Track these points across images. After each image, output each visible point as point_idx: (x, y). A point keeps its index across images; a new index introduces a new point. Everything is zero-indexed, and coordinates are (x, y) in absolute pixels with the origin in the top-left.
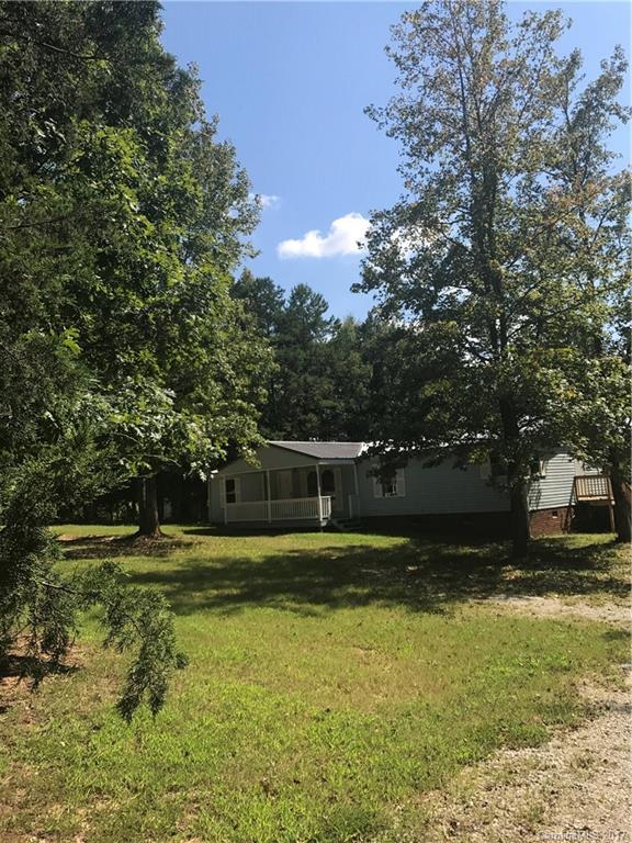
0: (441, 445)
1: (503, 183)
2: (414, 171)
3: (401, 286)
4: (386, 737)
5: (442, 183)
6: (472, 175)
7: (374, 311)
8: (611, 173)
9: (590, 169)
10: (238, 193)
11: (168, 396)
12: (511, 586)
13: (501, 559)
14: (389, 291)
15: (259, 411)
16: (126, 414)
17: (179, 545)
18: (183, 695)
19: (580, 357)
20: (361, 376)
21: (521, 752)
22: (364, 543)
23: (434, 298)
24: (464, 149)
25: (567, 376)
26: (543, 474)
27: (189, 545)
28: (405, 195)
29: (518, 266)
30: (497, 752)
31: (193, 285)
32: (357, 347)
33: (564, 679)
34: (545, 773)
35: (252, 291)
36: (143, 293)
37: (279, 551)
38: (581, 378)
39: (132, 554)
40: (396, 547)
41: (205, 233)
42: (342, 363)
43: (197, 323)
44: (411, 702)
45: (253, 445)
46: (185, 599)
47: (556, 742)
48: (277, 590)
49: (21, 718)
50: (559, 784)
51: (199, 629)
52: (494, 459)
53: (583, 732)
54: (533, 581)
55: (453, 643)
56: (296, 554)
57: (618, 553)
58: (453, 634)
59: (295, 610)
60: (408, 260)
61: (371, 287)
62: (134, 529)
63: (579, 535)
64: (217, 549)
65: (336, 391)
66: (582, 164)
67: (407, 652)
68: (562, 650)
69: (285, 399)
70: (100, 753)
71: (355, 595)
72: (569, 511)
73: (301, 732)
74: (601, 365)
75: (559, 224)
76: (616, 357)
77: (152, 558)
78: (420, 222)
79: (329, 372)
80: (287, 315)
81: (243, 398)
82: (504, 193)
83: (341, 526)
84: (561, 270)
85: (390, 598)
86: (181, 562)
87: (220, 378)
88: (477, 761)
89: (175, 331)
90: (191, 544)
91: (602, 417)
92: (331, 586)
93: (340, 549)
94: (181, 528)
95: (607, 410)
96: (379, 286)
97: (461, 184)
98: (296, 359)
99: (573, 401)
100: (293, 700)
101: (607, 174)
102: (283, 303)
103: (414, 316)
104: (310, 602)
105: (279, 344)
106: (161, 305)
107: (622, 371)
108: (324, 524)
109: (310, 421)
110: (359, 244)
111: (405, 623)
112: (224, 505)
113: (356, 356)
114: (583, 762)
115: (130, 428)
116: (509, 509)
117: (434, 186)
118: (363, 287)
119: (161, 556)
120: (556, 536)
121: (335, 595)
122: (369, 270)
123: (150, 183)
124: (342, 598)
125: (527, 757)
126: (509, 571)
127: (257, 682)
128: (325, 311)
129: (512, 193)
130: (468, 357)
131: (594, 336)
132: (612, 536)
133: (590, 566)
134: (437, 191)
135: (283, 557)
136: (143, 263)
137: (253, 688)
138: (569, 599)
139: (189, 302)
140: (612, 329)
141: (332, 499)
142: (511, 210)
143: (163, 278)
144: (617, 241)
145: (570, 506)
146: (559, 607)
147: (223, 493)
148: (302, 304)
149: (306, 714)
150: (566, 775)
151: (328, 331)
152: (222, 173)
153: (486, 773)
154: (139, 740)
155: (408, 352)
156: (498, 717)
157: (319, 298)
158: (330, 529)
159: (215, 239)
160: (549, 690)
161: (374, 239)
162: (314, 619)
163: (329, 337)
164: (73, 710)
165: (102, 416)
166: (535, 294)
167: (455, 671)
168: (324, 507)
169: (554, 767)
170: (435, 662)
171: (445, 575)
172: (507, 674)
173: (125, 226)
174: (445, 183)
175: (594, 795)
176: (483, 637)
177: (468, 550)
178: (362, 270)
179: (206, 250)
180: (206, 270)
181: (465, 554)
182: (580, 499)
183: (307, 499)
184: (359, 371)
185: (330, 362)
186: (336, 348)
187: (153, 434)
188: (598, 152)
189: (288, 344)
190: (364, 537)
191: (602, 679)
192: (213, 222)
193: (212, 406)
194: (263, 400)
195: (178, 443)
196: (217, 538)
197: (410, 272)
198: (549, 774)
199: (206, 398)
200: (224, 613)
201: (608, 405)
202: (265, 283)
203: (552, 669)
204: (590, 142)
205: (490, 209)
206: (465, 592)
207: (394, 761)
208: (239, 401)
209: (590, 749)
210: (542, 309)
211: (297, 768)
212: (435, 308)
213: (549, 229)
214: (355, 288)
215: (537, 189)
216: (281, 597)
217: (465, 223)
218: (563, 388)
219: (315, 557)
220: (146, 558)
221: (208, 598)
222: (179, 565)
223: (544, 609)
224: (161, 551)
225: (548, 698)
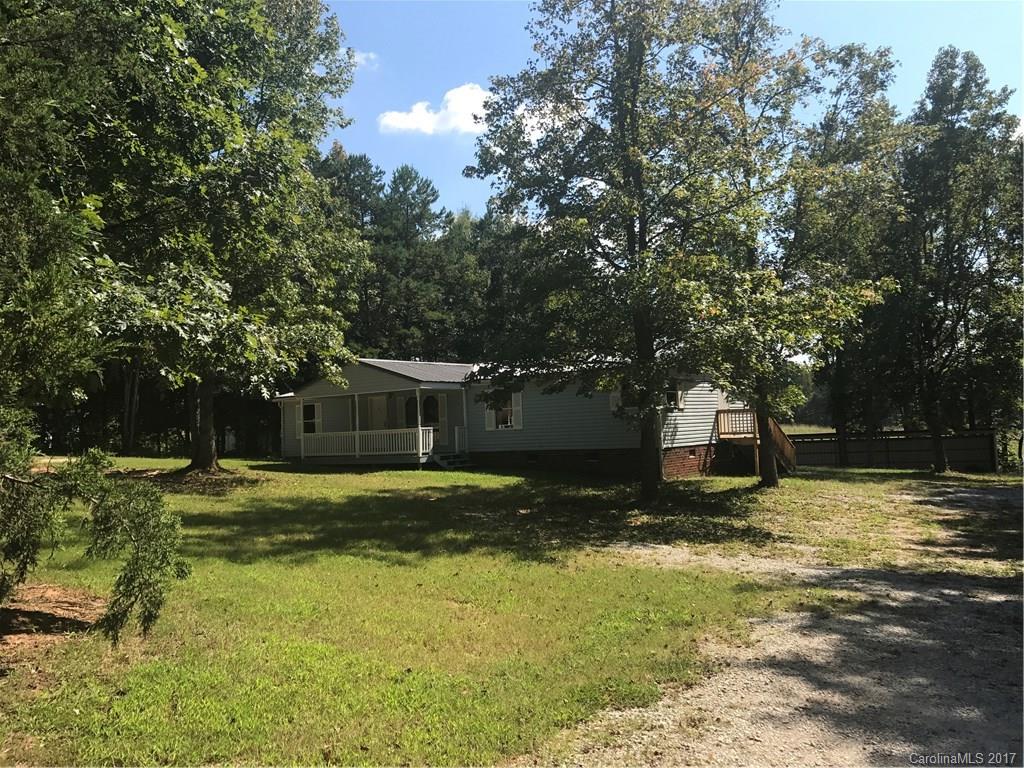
0: (566, 369)
1: (652, 54)
2: (545, 32)
3: (524, 173)
4: (474, 699)
5: (579, 49)
6: (616, 42)
7: (491, 201)
8: (777, 52)
9: (753, 46)
10: (327, 45)
11: (220, 288)
12: (635, 533)
13: (628, 502)
14: (510, 178)
15: (346, 320)
16: (166, 310)
17: (241, 482)
18: (234, 654)
19: (728, 269)
20: (476, 284)
21: (627, 713)
22: (470, 483)
23: (563, 190)
24: (607, 9)
25: (711, 290)
26: (681, 406)
27: (254, 482)
28: (534, 60)
29: (662, 156)
30: (600, 713)
31: (259, 153)
32: (473, 248)
33: (684, 635)
34: (651, 733)
35: (343, 171)
36: (192, 159)
37: (366, 490)
38: (729, 294)
39: (180, 492)
40: (507, 487)
41: (283, 92)
42: (453, 267)
43: (262, 203)
44: (506, 660)
45: (337, 360)
46: (246, 545)
47: (667, 701)
48: (359, 535)
49: (25, 682)
50: (665, 744)
51: (260, 579)
52: (626, 386)
53: (698, 690)
54: (661, 528)
55: (562, 595)
56: (387, 495)
57: (760, 498)
58: (563, 586)
59: (382, 559)
60: (534, 141)
61: (488, 172)
62: (185, 463)
63: (718, 478)
64: (286, 487)
65: (446, 301)
66: (745, 39)
67: (508, 605)
68: (684, 602)
69: (383, 309)
70: (125, 721)
71: (454, 541)
72: (709, 450)
73: (374, 695)
74: (752, 280)
75: (714, 109)
76: (771, 272)
77: (206, 497)
78: (550, 95)
79: (437, 277)
80: (387, 203)
81: (326, 302)
82: (653, 67)
83: (444, 463)
84: (712, 164)
85: (495, 544)
86: (242, 501)
87: (299, 277)
88: (577, 722)
89: (235, 210)
90: (257, 481)
91: (749, 340)
92: (426, 531)
93: (441, 489)
94: (245, 463)
95: (755, 332)
96: (498, 171)
97: (602, 52)
98: (397, 259)
99: (717, 320)
100: (369, 660)
101: (773, 54)
102: (382, 188)
103: (539, 211)
104: (401, 549)
105: (377, 239)
106: (218, 175)
107: (775, 287)
108: (423, 460)
109: (412, 336)
110: (475, 117)
111: (510, 572)
112: (302, 435)
113: (471, 259)
114: (693, 721)
115: (169, 327)
116: (639, 446)
117: (569, 51)
118: (479, 172)
119: (218, 494)
120: (693, 479)
121: (431, 541)
122: (486, 151)
123: (205, 18)
124: (439, 545)
125: (633, 717)
126: (636, 516)
127: (325, 640)
128: (433, 201)
129: (662, 68)
130: (600, 263)
131: (747, 246)
132: (755, 480)
133: (727, 512)
134: (574, 59)
135: (371, 497)
136: (192, 120)
137: (320, 646)
138: (700, 548)
139: (252, 173)
140: (769, 238)
141: (434, 431)
142: (659, 88)
143: (218, 140)
144: (780, 135)
145: (710, 444)
146: (688, 556)
147: (300, 421)
148: (406, 190)
149: (383, 675)
150: (673, 736)
151: (438, 226)
152: (308, 17)
153: (585, 736)
154: (174, 707)
155: (529, 254)
156: (606, 676)
157: (427, 184)
158: (430, 466)
159: (295, 101)
160: (666, 646)
161: (494, 112)
162: (403, 568)
163: (438, 234)
164: (92, 673)
165: (134, 311)
166: (681, 192)
167: (562, 626)
168: (424, 440)
169: (661, 726)
170: (540, 616)
171: (562, 520)
172: (622, 630)
173: (168, 69)
174: (583, 49)
175: (701, 756)
176: (597, 588)
177: (591, 492)
178: (478, 148)
179: (283, 114)
180: (277, 134)
181: (587, 497)
182: (722, 436)
183: (406, 430)
184: (473, 277)
185: (438, 264)
186: (447, 248)
187: (200, 337)
188: (764, 25)
189: (387, 239)
190: (471, 475)
191: (726, 634)
192: (294, 80)
193: (288, 313)
194: (354, 307)
195: (234, 349)
196: (290, 474)
197: (536, 156)
198: (654, 734)
199: (280, 301)
200: (292, 561)
201: (757, 327)
202: (361, 162)
203: (673, 624)
204: (756, 14)
205: (635, 86)
206: (582, 538)
207: (481, 725)
208: (322, 307)
209: (704, 707)
210: (688, 210)
211: (366, 733)
212: (564, 201)
213: (702, 114)
214: (469, 172)
215: (691, 66)
216: (365, 543)
217: (604, 100)
218: (706, 304)
219: (410, 497)
220: (198, 497)
221: (273, 544)
222: (239, 505)
223: (670, 559)
224: (218, 489)
225: (664, 655)
